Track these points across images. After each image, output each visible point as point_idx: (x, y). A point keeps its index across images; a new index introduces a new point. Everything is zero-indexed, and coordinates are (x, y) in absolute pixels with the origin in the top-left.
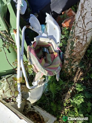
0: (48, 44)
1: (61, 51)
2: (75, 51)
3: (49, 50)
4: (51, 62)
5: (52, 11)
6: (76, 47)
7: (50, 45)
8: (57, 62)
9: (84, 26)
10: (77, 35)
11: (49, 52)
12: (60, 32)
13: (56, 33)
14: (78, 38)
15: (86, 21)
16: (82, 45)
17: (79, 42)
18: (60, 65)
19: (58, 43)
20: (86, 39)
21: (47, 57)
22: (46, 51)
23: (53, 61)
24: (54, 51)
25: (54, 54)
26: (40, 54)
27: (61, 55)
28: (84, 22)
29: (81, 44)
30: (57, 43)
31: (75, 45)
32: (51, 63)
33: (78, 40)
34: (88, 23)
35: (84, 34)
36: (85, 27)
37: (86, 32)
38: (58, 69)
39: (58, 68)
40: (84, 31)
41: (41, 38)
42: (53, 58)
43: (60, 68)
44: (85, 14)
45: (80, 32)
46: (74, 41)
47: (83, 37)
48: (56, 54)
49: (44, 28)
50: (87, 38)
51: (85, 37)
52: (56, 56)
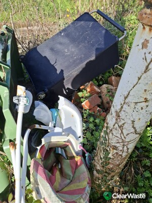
0: (64, 143)
1: (85, 151)
2: (113, 164)
3: (65, 151)
4: (72, 176)
5: (66, 88)
6: (113, 158)
7: (68, 144)
8: (82, 176)
9: (123, 137)
10: (113, 144)
11: (67, 156)
12: (81, 119)
13: (74, 122)
14: (115, 148)
15: (125, 132)
16: (122, 157)
17: (117, 153)
18: (88, 183)
19: (80, 137)
20: (126, 151)
21: (63, 166)
22: (60, 152)
23: (75, 172)
24: (75, 155)
25: (76, 159)
26: (50, 161)
27: (87, 158)
28: (122, 132)
29: (121, 155)
30: (77, 138)
31: (110, 156)
32: (71, 179)
33: (115, 151)
34: (128, 134)
35: (124, 145)
36: (125, 138)
37: (126, 143)
38: (86, 192)
39: (84, 189)
40: (123, 142)
41: (53, 138)
42: (74, 168)
43: (88, 189)
44: (123, 124)
45: (117, 141)
46: (108, 150)
47: (123, 148)
48: (78, 159)
49: (56, 115)
50: (128, 149)
51: (125, 148)
52: (79, 164)
